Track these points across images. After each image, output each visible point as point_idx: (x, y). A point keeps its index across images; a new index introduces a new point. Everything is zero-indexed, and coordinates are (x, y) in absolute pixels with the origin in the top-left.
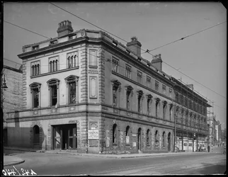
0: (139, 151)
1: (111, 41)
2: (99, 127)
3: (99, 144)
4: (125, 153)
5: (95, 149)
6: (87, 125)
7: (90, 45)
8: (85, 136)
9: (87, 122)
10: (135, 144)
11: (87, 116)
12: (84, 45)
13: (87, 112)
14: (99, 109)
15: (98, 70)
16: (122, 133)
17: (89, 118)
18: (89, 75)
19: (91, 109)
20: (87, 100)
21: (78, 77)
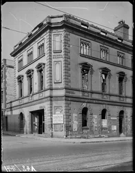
0: (122, 134)
1: (79, 24)
2: (64, 111)
3: (64, 129)
4: (100, 137)
5: (59, 133)
6: (51, 110)
7: (54, 31)
8: (50, 120)
9: (51, 107)
10: (115, 128)
11: (51, 101)
12: (48, 31)
13: (51, 97)
14: (62, 93)
15: (63, 53)
16: (96, 116)
17: (53, 102)
18: (53, 60)
19: (55, 93)
20: (51, 85)
21: (44, 64)
